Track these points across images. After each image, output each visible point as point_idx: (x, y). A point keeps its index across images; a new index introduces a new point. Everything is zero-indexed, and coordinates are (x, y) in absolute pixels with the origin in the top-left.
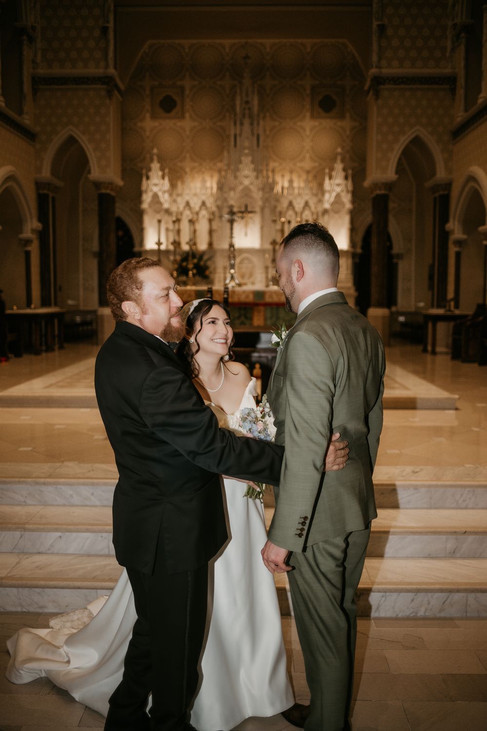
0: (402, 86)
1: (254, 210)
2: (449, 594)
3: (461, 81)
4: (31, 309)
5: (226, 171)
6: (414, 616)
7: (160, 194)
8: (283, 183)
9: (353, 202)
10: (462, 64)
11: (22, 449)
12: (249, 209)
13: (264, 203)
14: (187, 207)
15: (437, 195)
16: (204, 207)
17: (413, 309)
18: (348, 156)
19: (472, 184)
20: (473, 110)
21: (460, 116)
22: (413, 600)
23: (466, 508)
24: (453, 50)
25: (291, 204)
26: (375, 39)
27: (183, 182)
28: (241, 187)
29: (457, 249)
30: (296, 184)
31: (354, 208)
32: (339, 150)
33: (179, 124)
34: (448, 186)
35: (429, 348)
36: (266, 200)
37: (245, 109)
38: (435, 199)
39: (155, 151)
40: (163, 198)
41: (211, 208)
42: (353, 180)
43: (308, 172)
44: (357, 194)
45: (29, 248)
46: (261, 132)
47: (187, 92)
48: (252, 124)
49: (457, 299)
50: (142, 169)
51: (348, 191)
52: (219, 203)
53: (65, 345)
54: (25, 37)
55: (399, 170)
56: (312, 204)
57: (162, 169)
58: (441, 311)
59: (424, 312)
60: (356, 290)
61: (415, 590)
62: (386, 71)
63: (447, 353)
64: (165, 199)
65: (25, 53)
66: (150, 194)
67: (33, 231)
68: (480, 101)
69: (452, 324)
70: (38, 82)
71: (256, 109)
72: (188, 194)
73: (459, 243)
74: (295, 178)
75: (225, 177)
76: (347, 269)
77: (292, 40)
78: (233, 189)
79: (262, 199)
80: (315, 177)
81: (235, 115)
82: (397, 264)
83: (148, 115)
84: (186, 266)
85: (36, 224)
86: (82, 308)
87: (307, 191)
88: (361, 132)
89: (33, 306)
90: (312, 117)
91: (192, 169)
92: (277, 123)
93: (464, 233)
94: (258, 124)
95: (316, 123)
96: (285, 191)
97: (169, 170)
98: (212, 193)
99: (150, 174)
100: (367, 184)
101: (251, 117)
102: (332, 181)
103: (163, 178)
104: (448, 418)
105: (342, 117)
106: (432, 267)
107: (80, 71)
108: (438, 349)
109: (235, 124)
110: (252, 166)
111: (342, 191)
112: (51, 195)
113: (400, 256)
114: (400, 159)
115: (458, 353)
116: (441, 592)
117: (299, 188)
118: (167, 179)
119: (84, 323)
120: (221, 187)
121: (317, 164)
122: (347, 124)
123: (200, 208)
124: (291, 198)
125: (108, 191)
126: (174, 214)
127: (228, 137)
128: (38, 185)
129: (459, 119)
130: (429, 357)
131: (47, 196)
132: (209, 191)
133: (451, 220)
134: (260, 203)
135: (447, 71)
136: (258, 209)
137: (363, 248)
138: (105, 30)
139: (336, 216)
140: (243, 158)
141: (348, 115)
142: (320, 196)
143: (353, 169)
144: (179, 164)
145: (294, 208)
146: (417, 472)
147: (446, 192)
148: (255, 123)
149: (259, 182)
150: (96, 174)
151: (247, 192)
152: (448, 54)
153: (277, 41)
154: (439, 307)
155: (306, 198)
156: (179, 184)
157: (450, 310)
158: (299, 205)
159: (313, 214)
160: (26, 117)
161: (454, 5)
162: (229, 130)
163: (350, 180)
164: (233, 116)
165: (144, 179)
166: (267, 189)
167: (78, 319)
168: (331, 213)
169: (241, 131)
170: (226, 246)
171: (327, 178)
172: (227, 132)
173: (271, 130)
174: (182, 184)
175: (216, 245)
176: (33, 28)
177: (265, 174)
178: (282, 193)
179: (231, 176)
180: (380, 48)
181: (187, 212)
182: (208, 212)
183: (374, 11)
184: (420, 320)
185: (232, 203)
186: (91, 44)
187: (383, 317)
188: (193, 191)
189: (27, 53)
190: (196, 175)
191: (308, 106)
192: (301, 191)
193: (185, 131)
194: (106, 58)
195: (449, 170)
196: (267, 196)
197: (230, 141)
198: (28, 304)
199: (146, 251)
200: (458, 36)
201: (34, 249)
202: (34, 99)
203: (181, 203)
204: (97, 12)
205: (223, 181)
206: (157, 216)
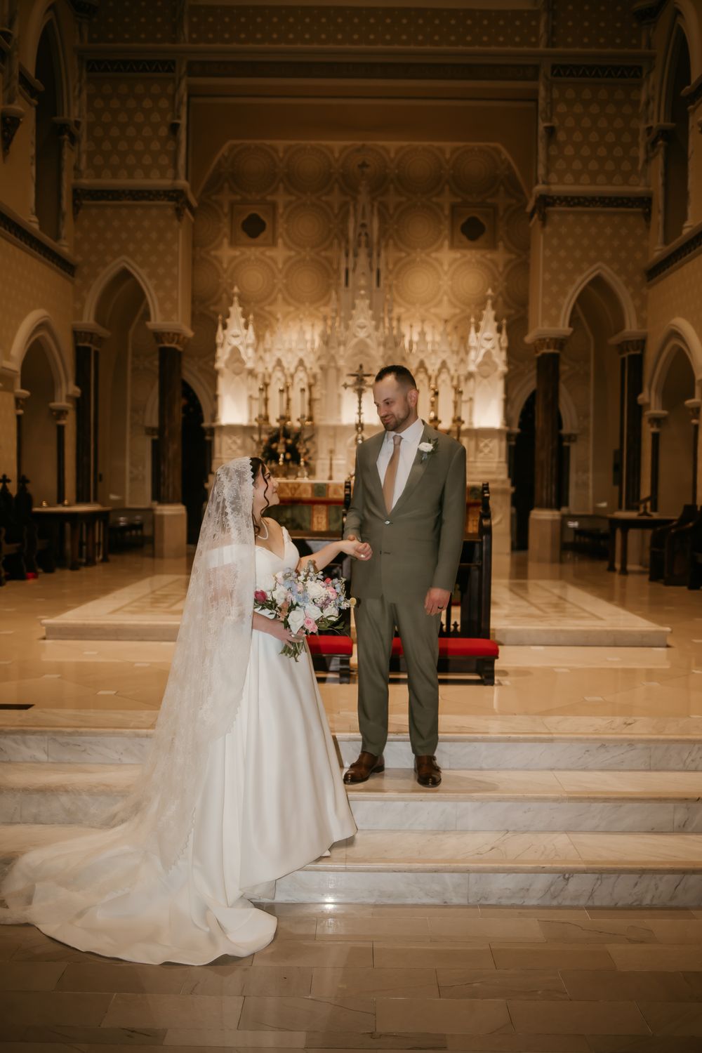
0: (579, 209)
2: (683, 875)
3: (658, 203)
4: (64, 506)
5: (334, 318)
6: (638, 905)
7: (241, 349)
8: (411, 337)
9: (509, 363)
10: (660, 180)
11: (101, 693)
12: (365, 372)
14: (278, 368)
15: (626, 355)
16: (301, 368)
17: (590, 512)
18: (500, 299)
19: (675, 342)
20: (675, 244)
21: (657, 250)
22: (636, 884)
23: (696, 770)
24: (647, 161)
25: (422, 364)
26: (541, 145)
27: (273, 333)
28: (355, 341)
29: (654, 430)
30: (429, 338)
31: (510, 371)
32: (490, 292)
33: (268, 253)
34: (642, 343)
35: (618, 566)
36: (388, 359)
37: (360, 235)
38: (623, 360)
39: (236, 290)
40: (246, 355)
41: (311, 368)
42: (508, 334)
43: (446, 321)
44: (514, 353)
45: (63, 422)
46: (382, 267)
47: (281, 210)
48: (370, 255)
49: (654, 498)
50: (217, 316)
51: (501, 349)
52: (323, 362)
53: (111, 557)
54: (66, 137)
55: (573, 321)
56: (451, 365)
57: (245, 315)
58: (633, 515)
59: (609, 516)
60: (513, 484)
61: (640, 870)
62: (557, 189)
63: (641, 573)
64: (248, 356)
65: (65, 157)
66: (228, 349)
67: (69, 397)
68: (685, 231)
69: (649, 533)
70: (79, 195)
71: (375, 236)
72: (279, 350)
73: (656, 421)
74: (428, 329)
75: (332, 327)
76: (500, 456)
77: (426, 144)
78: (342, 343)
79: (383, 356)
80: (456, 328)
81: (347, 242)
82: (568, 448)
83: (226, 241)
84: (276, 448)
85: (74, 390)
86: (128, 505)
87: (445, 347)
88: (520, 267)
89: (66, 502)
90: (453, 246)
91: (286, 315)
92: (403, 255)
93: (665, 408)
94: (379, 255)
95: (457, 255)
96: (415, 347)
97: (254, 315)
98: (313, 349)
99: (228, 321)
100: (529, 339)
101: (368, 245)
102: (479, 334)
103: (246, 326)
104: (657, 658)
105: (493, 246)
106: (618, 454)
107: (139, 182)
108: (630, 567)
109: (347, 255)
110: (370, 312)
111: (493, 348)
112: (94, 348)
113: (572, 438)
115: (659, 572)
116: (673, 874)
117: (433, 342)
118: (251, 328)
119: (132, 527)
120: (326, 341)
121: (457, 311)
122: (500, 256)
123: (296, 369)
124: (422, 356)
125: (173, 345)
126: (260, 376)
127: (337, 271)
128: (77, 335)
129: (657, 254)
130: (617, 578)
131: (88, 349)
132: (309, 345)
133: (646, 389)
135: (639, 189)
137: (520, 426)
138: (174, 128)
139: (485, 381)
140: (357, 302)
141: (501, 244)
142: (462, 354)
143: (508, 318)
144: (267, 308)
145: (426, 370)
146: (630, 724)
147: (638, 352)
148: (375, 254)
149: (380, 335)
150: (157, 321)
151: (362, 348)
152: (640, 167)
153: (405, 143)
154: (629, 508)
155: (444, 356)
156: (268, 335)
157: (645, 513)
158: (433, 366)
159: (452, 379)
160: (64, 242)
161: (648, 103)
162: (339, 264)
163: (504, 332)
164: (343, 244)
165: (220, 328)
166: (390, 344)
167: (123, 521)
168: (479, 378)
169: (355, 264)
170: (332, 422)
171: (473, 330)
172: (335, 266)
173: (395, 264)
174: (271, 336)
175: (318, 420)
176: (77, 124)
177: (387, 325)
178: (411, 350)
179: (340, 326)
180: (549, 158)
181: (279, 374)
182: (308, 375)
183: (540, 108)
184: (604, 527)
185: (341, 363)
186: (155, 146)
187: (553, 522)
188: (287, 346)
189: (68, 157)
190: (291, 323)
191: (446, 232)
192: (437, 347)
193: (275, 263)
194: (175, 166)
195: (642, 322)
196: (390, 352)
197: (339, 278)
198: (60, 500)
199: (221, 427)
200: (654, 144)
201: (69, 423)
202: (75, 219)
203: (270, 362)
204: (164, 104)
205: (329, 331)
206: (237, 378)
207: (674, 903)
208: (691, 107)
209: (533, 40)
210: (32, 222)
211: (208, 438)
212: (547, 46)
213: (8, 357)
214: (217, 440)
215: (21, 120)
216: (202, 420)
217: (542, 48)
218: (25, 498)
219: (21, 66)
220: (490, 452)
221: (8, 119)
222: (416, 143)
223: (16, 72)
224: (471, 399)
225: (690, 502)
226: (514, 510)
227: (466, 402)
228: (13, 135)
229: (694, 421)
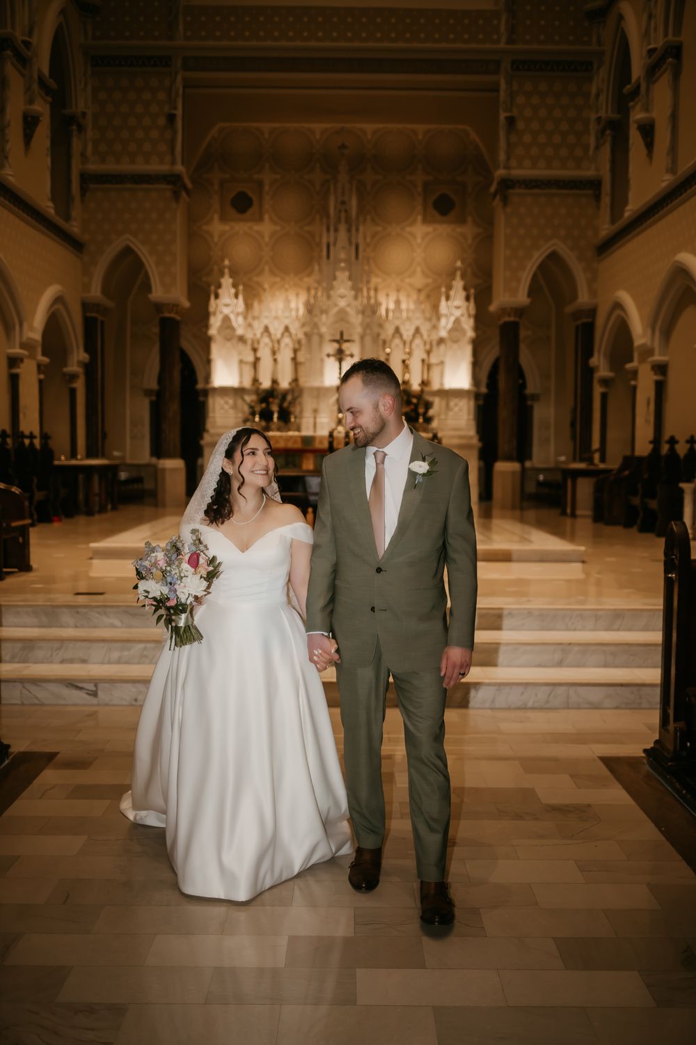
0: (536, 191)
1: (352, 338)
2: (555, 687)
3: (606, 187)
4: (77, 459)
5: (316, 289)
7: (232, 317)
8: (387, 305)
9: (476, 328)
10: (608, 166)
12: (345, 337)
13: (365, 330)
14: (266, 334)
15: (579, 322)
16: (286, 334)
17: (552, 465)
18: (469, 271)
19: (618, 312)
20: (620, 224)
21: (605, 229)
22: (523, 693)
24: (597, 148)
25: (397, 330)
26: (502, 133)
27: (260, 301)
28: (335, 310)
29: (603, 390)
30: (404, 306)
31: (478, 336)
32: (459, 264)
33: (256, 228)
34: (593, 312)
35: (569, 511)
36: (366, 326)
37: (340, 211)
38: (577, 327)
39: (227, 262)
40: (237, 322)
41: (296, 334)
42: (476, 302)
43: (419, 291)
44: (480, 319)
45: (75, 385)
46: (361, 241)
47: (267, 188)
48: (349, 230)
49: (602, 450)
50: (209, 286)
51: (469, 316)
52: (307, 329)
54: (75, 127)
55: (531, 293)
56: (424, 331)
57: (235, 286)
58: (582, 466)
59: (564, 466)
60: (481, 439)
62: (517, 173)
63: (587, 516)
64: (238, 323)
65: (73, 145)
66: (220, 317)
67: (79, 363)
68: (627, 214)
69: (594, 480)
70: (86, 179)
71: (354, 213)
72: (266, 317)
73: (605, 382)
74: (403, 298)
75: (315, 297)
76: (469, 414)
77: (400, 126)
78: (324, 312)
79: (361, 324)
80: (428, 296)
81: (328, 217)
82: (531, 407)
83: (216, 217)
85: (84, 357)
86: (129, 461)
87: (418, 315)
88: (485, 242)
89: (79, 457)
90: (425, 221)
91: (272, 285)
92: (380, 229)
93: (611, 370)
94: (357, 230)
95: (429, 229)
96: (391, 314)
97: (243, 285)
98: (297, 316)
99: (220, 291)
100: (493, 308)
101: (348, 221)
102: (449, 303)
103: (236, 296)
105: (461, 221)
106: (574, 410)
107: (140, 167)
108: (578, 512)
109: (328, 230)
110: (350, 283)
111: (462, 315)
112: (100, 318)
113: (535, 397)
114: (535, 275)
115: (602, 515)
117: (408, 310)
118: (241, 297)
119: (132, 481)
120: (310, 309)
121: (430, 281)
122: (468, 230)
123: (283, 335)
124: (397, 323)
125: (172, 315)
126: (249, 342)
127: (319, 244)
128: (86, 306)
129: (605, 232)
130: (568, 521)
131: (95, 319)
132: (294, 313)
133: (596, 354)
134: (359, 330)
135: (589, 173)
136: (356, 337)
137: (488, 386)
138: (171, 118)
139: (455, 346)
140: (338, 274)
141: (470, 219)
142: (434, 320)
143: (475, 288)
144: (255, 279)
145: (401, 336)
147: (590, 320)
148: (354, 229)
149: (358, 304)
150: (158, 293)
151: (342, 316)
152: (591, 152)
153: (381, 126)
154: (581, 460)
155: (417, 323)
156: (256, 305)
157: (593, 464)
158: (407, 332)
159: (425, 343)
160: (74, 223)
161: (598, 95)
162: (321, 237)
163: (472, 301)
164: (324, 220)
165: (212, 297)
166: (368, 312)
167: (123, 476)
168: (449, 343)
169: (336, 240)
170: (315, 383)
171: (443, 299)
172: (317, 240)
173: (373, 237)
174: (259, 304)
175: (303, 382)
176: (84, 114)
177: (365, 293)
178: (387, 316)
179: (322, 295)
180: (509, 144)
181: (266, 340)
182: (293, 340)
183: (502, 99)
184: (559, 477)
185: (324, 330)
186: (155, 134)
187: (513, 473)
188: (273, 313)
189: (76, 145)
190: (277, 293)
191: (419, 208)
192: (411, 314)
193: (263, 237)
194: (173, 152)
195: (593, 293)
196: (368, 320)
197: (321, 251)
198: (73, 454)
199: (215, 389)
200: (603, 132)
201: (80, 385)
202: (82, 201)
203: (258, 328)
204: (162, 96)
205: (312, 301)
206: (229, 344)
207: (548, 706)
208: (631, 104)
209: (495, 37)
210: (48, 207)
211: (201, 399)
212: (507, 43)
213: (32, 328)
214: (211, 401)
215: (41, 119)
216: (195, 382)
217: (502, 45)
218: (47, 453)
219: (40, 71)
220: (460, 410)
221: (29, 119)
222: (391, 126)
223: (36, 76)
224: (442, 363)
225: (628, 453)
226: (482, 463)
227: (437, 365)
228: (34, 131)
229: (633, 383)
